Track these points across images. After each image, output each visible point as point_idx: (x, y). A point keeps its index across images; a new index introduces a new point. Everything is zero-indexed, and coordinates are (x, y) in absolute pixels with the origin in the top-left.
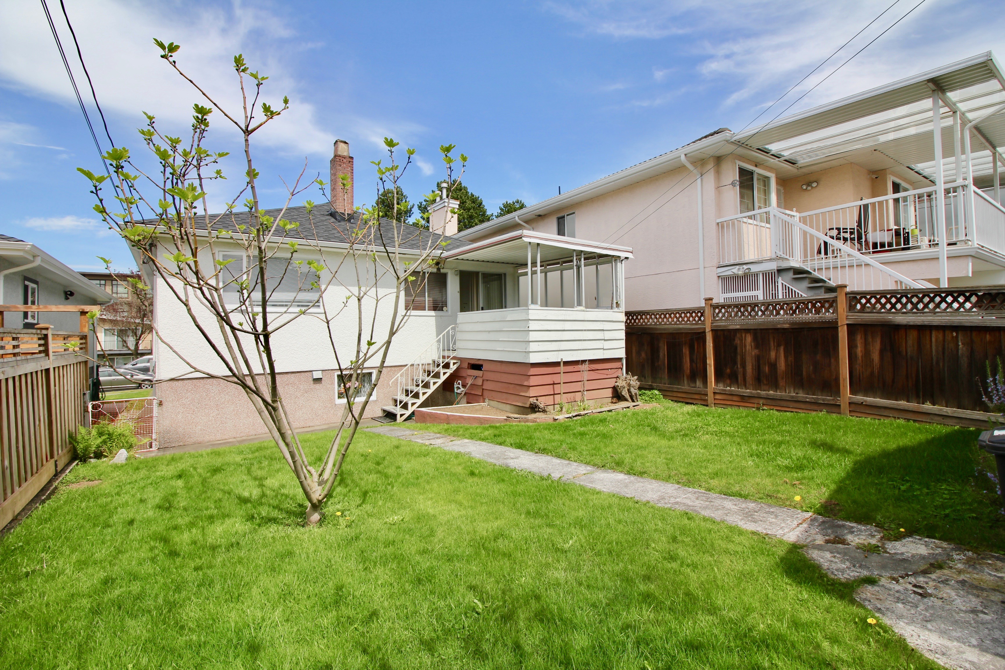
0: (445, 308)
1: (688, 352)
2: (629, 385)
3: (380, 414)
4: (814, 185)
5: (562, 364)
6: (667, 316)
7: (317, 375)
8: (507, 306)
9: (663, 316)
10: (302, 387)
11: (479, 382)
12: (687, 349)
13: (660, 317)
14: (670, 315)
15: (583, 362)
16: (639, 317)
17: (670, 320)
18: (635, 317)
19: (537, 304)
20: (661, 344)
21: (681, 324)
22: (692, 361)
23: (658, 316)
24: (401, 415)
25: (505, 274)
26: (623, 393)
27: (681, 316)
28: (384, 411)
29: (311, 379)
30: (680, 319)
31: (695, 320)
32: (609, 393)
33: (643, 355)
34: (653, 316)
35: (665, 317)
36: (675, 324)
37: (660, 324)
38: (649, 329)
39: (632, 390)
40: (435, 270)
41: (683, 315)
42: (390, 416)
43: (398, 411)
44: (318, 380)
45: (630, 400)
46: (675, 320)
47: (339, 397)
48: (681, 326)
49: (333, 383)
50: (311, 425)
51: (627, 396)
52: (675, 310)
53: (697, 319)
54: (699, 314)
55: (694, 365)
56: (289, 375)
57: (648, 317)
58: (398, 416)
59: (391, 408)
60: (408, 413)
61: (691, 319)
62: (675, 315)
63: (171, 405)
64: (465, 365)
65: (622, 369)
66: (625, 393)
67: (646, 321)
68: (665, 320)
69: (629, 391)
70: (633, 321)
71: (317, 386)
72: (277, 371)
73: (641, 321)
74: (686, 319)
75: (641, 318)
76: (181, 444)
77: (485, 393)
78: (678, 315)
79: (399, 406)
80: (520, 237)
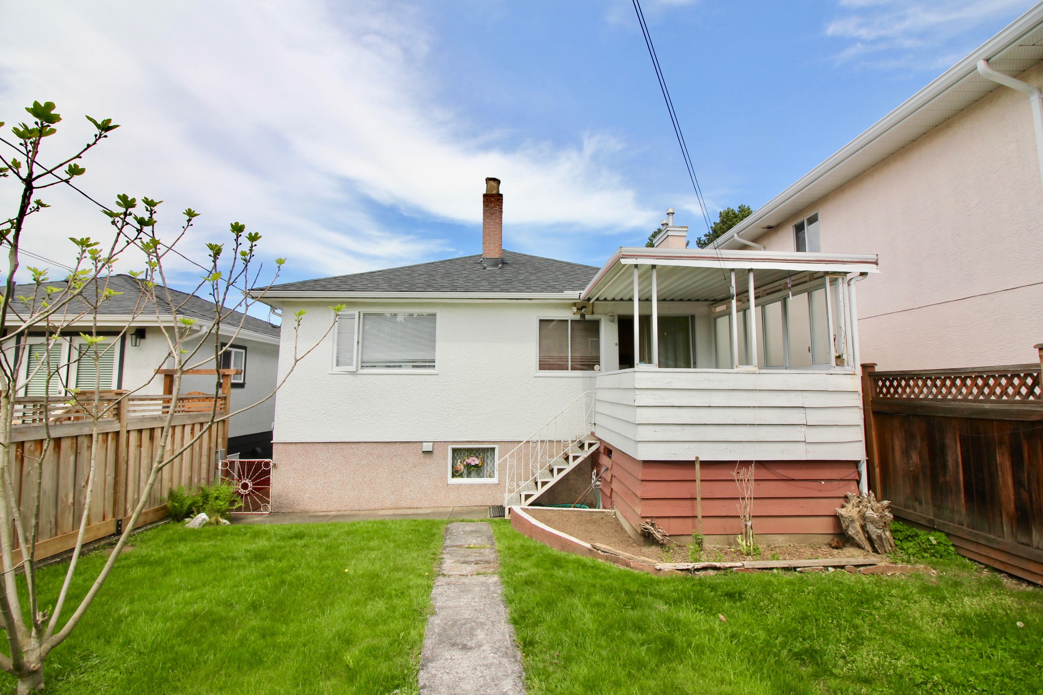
0: (596, 367)
1: (1007, 464)
2: (863, 517)
5: (698, 466)
6: (958, 382)
7: (427, 447)
8: (698, 363)
9: (948, 383)
10: (410, 459)
11: (609, 476)
12: (1006, 455)
13: (944, 385)
14: (963, 380)
15: (746, 464)
16: (903, 383)
17: (964, 390)
18: (895, 383)
19: (650, 361)
20: (949, 441)
21: (987, 401)
22: (1018, 483)
23: (938, 383)
25: (693, 317)
26: (851, 532)
27: (986, 384)
29: (421, 452)
30: (986, 391)
31: (1019, 393)
32: (826, 525)
33: (915, 457)
34: (929, 383)
35: (953, 384)
36: (976, 400)
37: (944, 398)
38: (922, 407)
39: (871, 528)
40: (578, 317)
41: (991, 382)
44: (428, 453)
45: (868, 547)
46: (975, 391)
47: (453, 476)
48: (987, 406)
49: (446, 458)
50: (419, 506)
51: (861, 538)
52: (973, 370)
53: (1024, 390)
54: (1029, 381)
55: (1025, 495)
56: (397, 446)
57: (920, 383)
58: (507, 510)
61: (1010, 390)
62: (974, 380)
63: (284, 469)
64: (602, 449)
65: (858, 482)
66: (854, 531)
67: (916, 390)
68: (954, 390)
69: (863, 527)
70: (892, 390)
71: (428, 460)
73: (908, 390)
74: (998, 390)
75: (908, 385)
76: (290, 510)
77: (613, 495)
78: (980, 382)
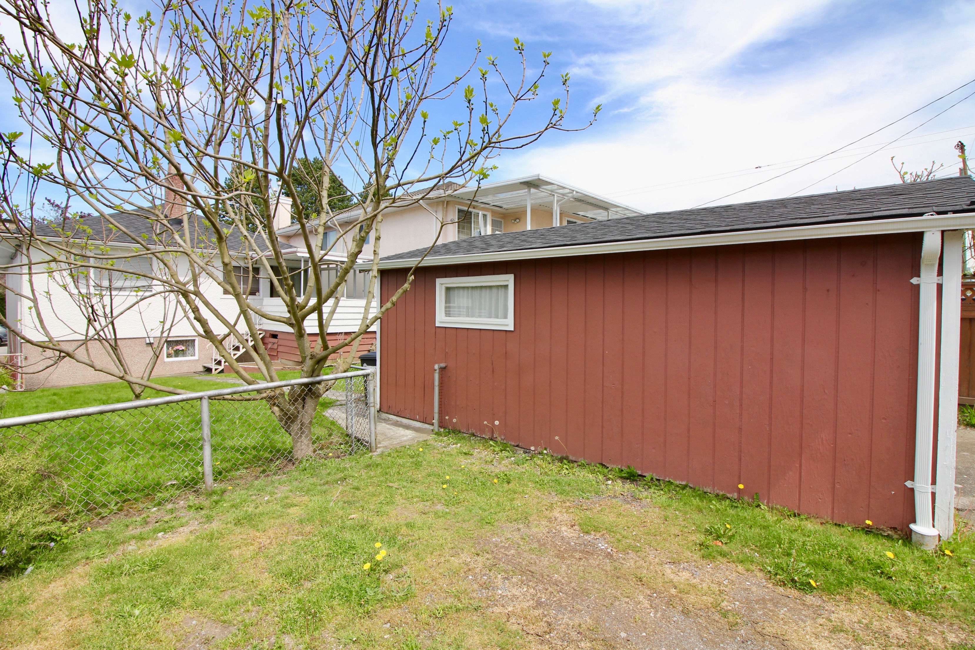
0: (257, 294)
3: (202, 369)
4: (518, 220)
7: (149, 341)
10: (137, 349)
11: (275, 347)
15: (340, 333)
24: (216, 370)
28: (205, 367)
29: (144, 343)
42: (208, 370)
43: (213, 366)
47: (167, 357)
56: (126, 341)
58: (213, 370)
59: (208, 365)
60: (221, 368)
64: (268, 335)
72: (118, 337)
77: (279, 354)
79: (214, 363)
80: (295, 252)
